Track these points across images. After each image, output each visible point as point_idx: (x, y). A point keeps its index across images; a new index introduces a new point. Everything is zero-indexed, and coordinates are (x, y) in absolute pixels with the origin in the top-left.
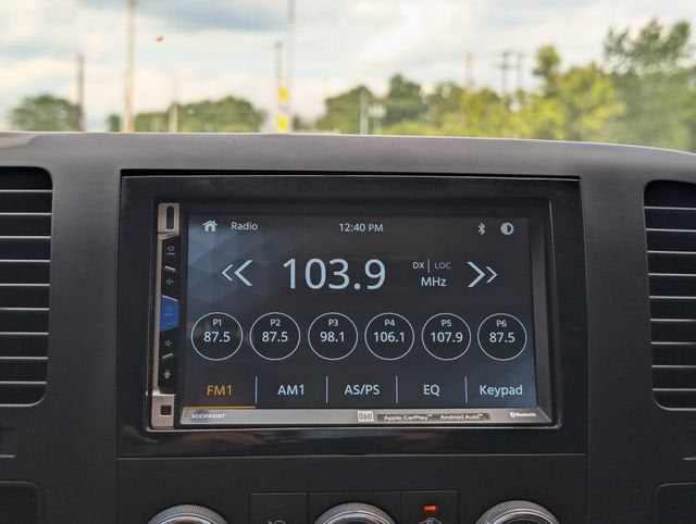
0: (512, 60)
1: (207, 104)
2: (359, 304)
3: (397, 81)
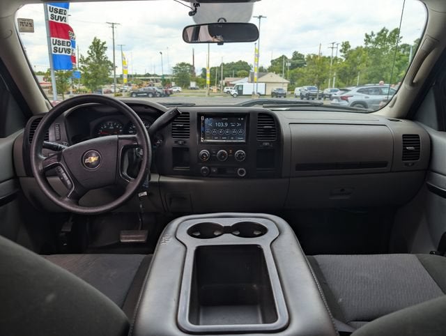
0: (335, 46)
1: (233, 63)
2: (224, 128)
3: (295, 53)
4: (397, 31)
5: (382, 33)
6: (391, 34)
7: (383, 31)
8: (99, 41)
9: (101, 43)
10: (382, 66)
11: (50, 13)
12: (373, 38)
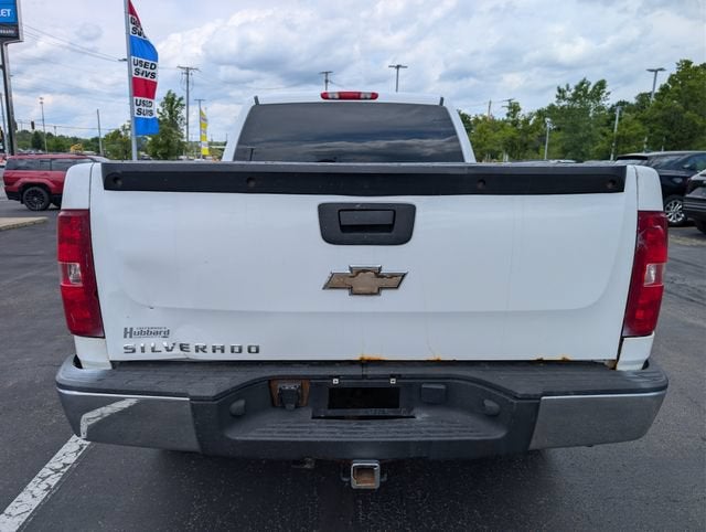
4: (602, 84)
5: (581, 87)
6: (594, 88)
7: (582, 84)
8: (174, 95)
9: (177, 99)
10: (581, 135)
11: (134, 68)
12: (569, 94)
